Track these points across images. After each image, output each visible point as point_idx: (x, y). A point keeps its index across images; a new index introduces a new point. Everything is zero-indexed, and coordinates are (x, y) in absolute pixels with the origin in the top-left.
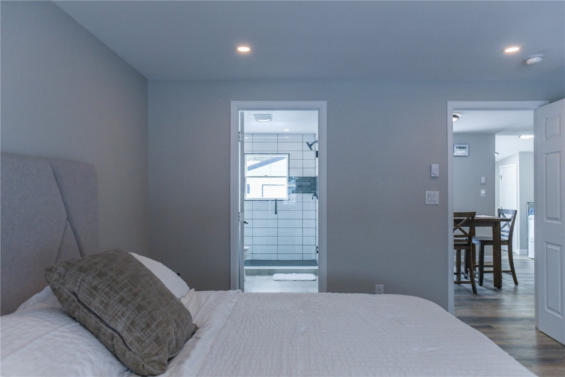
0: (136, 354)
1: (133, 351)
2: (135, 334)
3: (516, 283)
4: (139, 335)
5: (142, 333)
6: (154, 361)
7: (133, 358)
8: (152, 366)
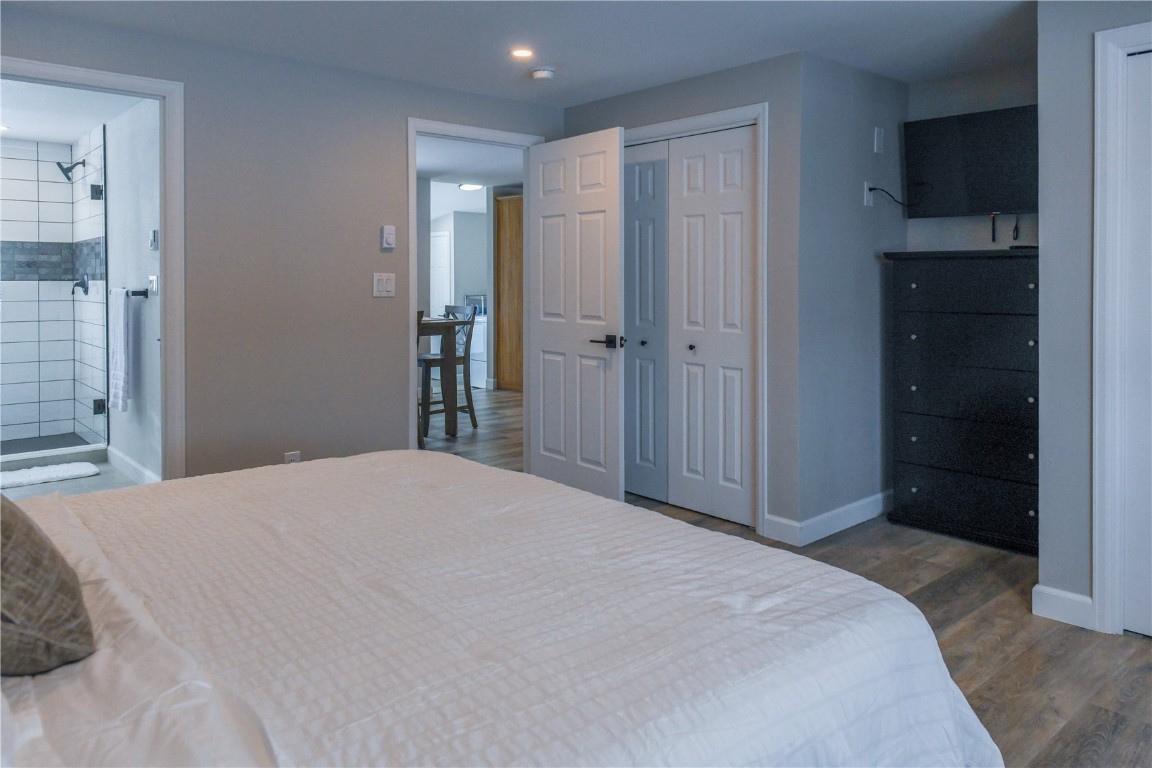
0: (25, 627)
1: (18, 622)
2: (14, 585)
3: (475, 425)
4: (22, 584)
5: (29, 581)
6: (70, 632)
7: (16, 638)
8: (72, 641)
